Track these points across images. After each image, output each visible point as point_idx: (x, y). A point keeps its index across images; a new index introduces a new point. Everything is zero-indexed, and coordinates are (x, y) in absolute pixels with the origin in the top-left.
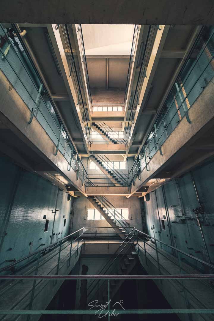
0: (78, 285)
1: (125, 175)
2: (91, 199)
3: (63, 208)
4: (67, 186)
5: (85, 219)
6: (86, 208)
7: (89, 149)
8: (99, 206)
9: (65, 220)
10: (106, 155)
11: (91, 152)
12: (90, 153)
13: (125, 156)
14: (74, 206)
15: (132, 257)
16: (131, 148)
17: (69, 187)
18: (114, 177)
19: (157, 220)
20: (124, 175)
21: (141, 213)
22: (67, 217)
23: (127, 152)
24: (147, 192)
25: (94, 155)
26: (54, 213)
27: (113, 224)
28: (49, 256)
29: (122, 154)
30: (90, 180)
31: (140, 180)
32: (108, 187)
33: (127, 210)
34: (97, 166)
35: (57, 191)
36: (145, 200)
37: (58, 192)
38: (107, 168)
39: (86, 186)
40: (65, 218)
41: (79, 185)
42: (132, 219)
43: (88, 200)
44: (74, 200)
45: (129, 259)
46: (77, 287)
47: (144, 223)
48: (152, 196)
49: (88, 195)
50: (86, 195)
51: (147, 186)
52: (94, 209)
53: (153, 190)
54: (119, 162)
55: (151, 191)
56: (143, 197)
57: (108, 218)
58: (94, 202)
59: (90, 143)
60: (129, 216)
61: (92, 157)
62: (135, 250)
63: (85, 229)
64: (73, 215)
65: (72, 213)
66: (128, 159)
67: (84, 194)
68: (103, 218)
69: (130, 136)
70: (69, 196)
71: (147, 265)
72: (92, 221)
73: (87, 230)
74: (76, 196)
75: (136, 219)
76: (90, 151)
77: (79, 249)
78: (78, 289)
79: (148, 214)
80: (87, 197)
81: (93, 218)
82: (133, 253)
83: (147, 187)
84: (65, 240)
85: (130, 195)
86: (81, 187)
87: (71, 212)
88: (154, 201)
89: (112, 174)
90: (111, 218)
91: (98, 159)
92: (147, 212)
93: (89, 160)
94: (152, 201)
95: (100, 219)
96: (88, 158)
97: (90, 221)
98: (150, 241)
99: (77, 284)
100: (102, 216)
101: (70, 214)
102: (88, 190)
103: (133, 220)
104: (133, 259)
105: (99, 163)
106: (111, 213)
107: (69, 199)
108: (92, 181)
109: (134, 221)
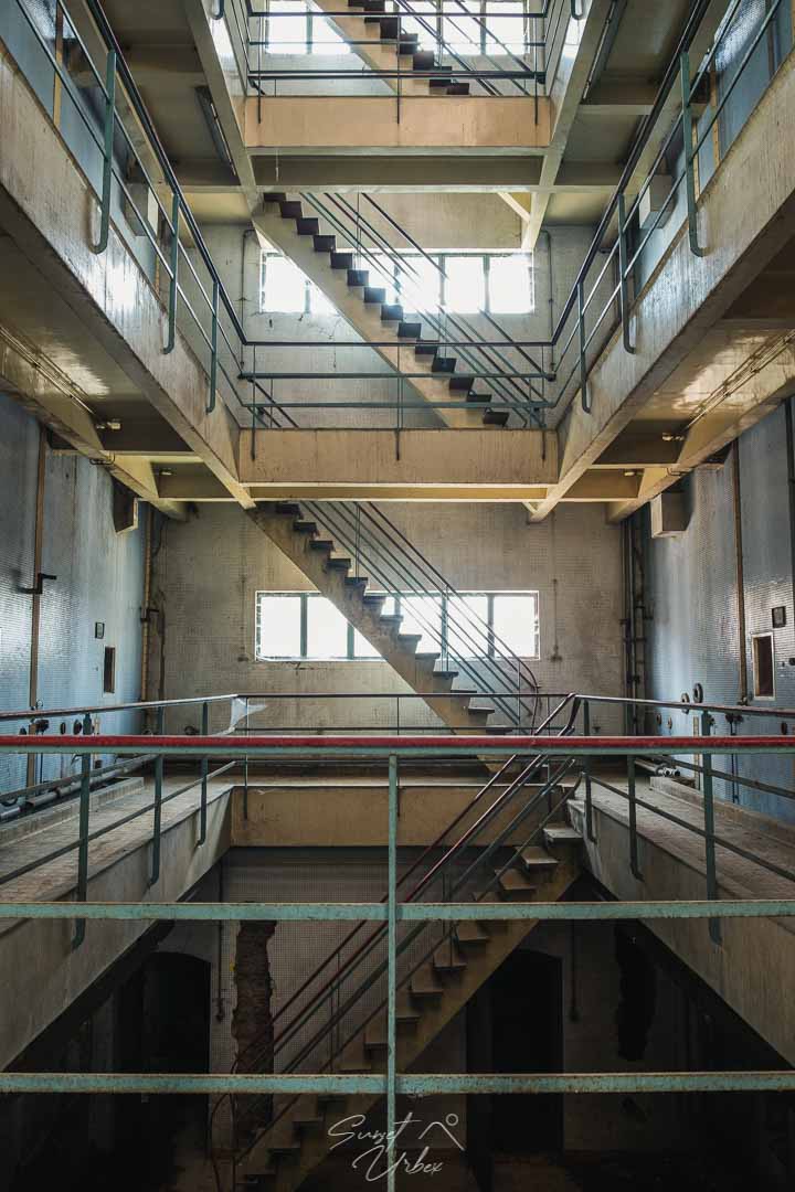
0: (220, 1002)
1: (517, 345)
2: (281, 526)
3: (86, 570)
4: (98, 411)
5: (244, 657)
6: (245, 590)
7: (252, 135)
8: (333, 572)
9: (109, 654)
10: (384, 193)
11: (265, 166)
12: (260, 179)
13: (530, 206)
14: (162, 570)
15: (550, 855)
16: (577, 133)
17: (116, 426)
18: (442, 367)
19: (727, 661)
20: (511, 343)
21: (627, 622)
22: (123, 637)
23: (550, 169)
24: (674, 466)
25: (291, 197)
26: (28, 591)
27: (434, 679)
28: (25, 833)
29: (504, 192)
30: (264, 383)
31: (631, 350)
32: (397, 431)
33: (532, 600)
34: (313, 288)
35: (33, 452)
36: (657, 527)
37: (41, 457)
38: (389, 302)
39: (236, 428)
40: (107, 642)
41: (186, 396)
42: (556, 658)
43: (256, 531)
44: (159, 533)
45: (528, 861)
46: (214, 1011)
47: (637, 679)
48: (711, 495)
49: (253, 492)
50: (242, 496)
51: (681, 417)
52: (304, 598)
53: (716, 447)
54: (486, 257)
55: (706, 452)
56: (647, 507)
57: (398, 649)
58: (301, 542)
59: (252, 92)
60: (542, 638)
61: (274, 217)
62: (564, 819)
63: (242, 702)
64: (162, 632)
65: (152, 616)
66: (552, 230)
67: (227, 480)
68: (365, 648)
69: (578, 11)
70: (122, 498)
71: (638, 876)
72: (291, 670)
73: (261, 707)
74: (168, 503)
75: (587, 657)
76: (255, 159)
77: (210, 812)
78: (220, 1018)
79: (667, 621)
80: (248, 511)
81: (296, 654)
82: (553, 833)
83: (682, 427)
84: (123, 774)
85: (554, 495)
86: (200, 419)
87: (149, 610)
88: (722, 530)
89: (425, 350)
90: (419, 643)
91: (324, 229)
92: (667, 609)
93: (250, 247)
94: (705, 528)
95: (345, 654)
96: (245, 230)
97: (276, 666)
98: (667, 774)
99: (214, 995)
100: (357, 633)
101: (142, 620)
102: (253, 457)
103: (565, 663)
104: (554, 862)
105: (329, 261)
106: (417, 615)
107: (121, 520)
108: (284, 392)
109: (569, 666)
